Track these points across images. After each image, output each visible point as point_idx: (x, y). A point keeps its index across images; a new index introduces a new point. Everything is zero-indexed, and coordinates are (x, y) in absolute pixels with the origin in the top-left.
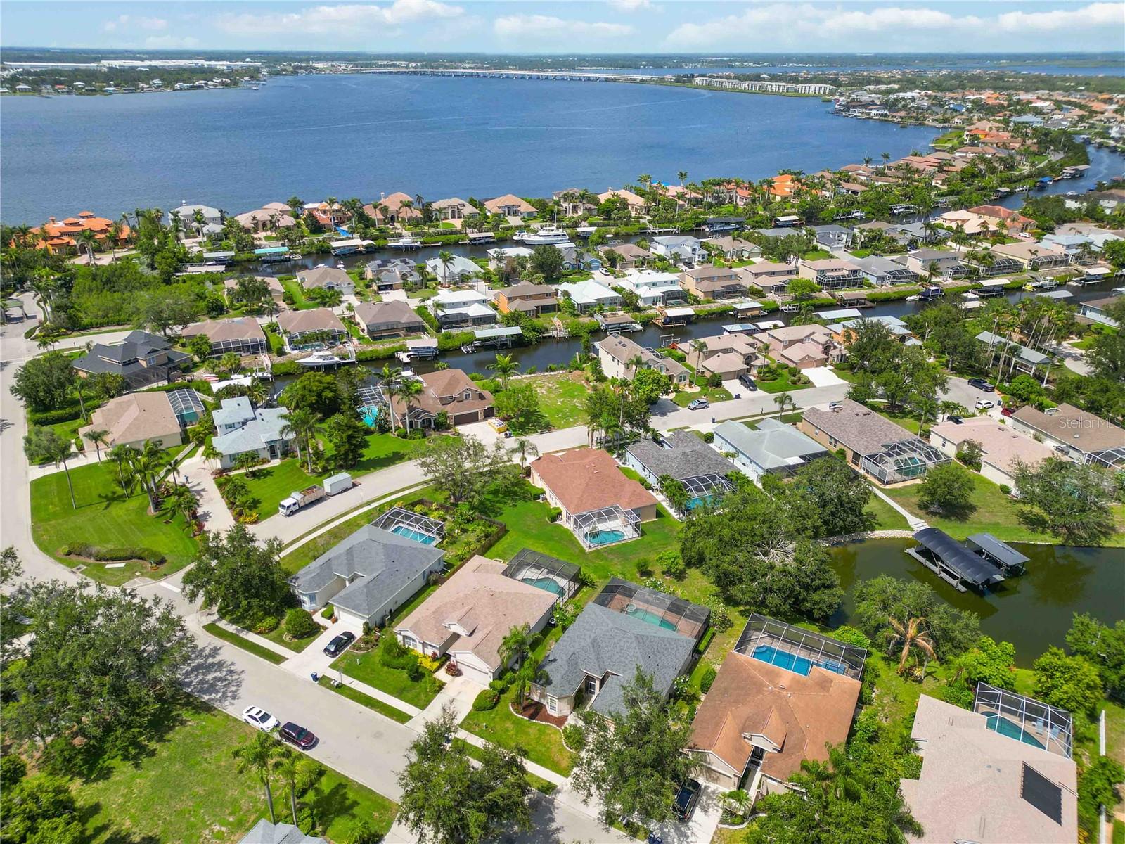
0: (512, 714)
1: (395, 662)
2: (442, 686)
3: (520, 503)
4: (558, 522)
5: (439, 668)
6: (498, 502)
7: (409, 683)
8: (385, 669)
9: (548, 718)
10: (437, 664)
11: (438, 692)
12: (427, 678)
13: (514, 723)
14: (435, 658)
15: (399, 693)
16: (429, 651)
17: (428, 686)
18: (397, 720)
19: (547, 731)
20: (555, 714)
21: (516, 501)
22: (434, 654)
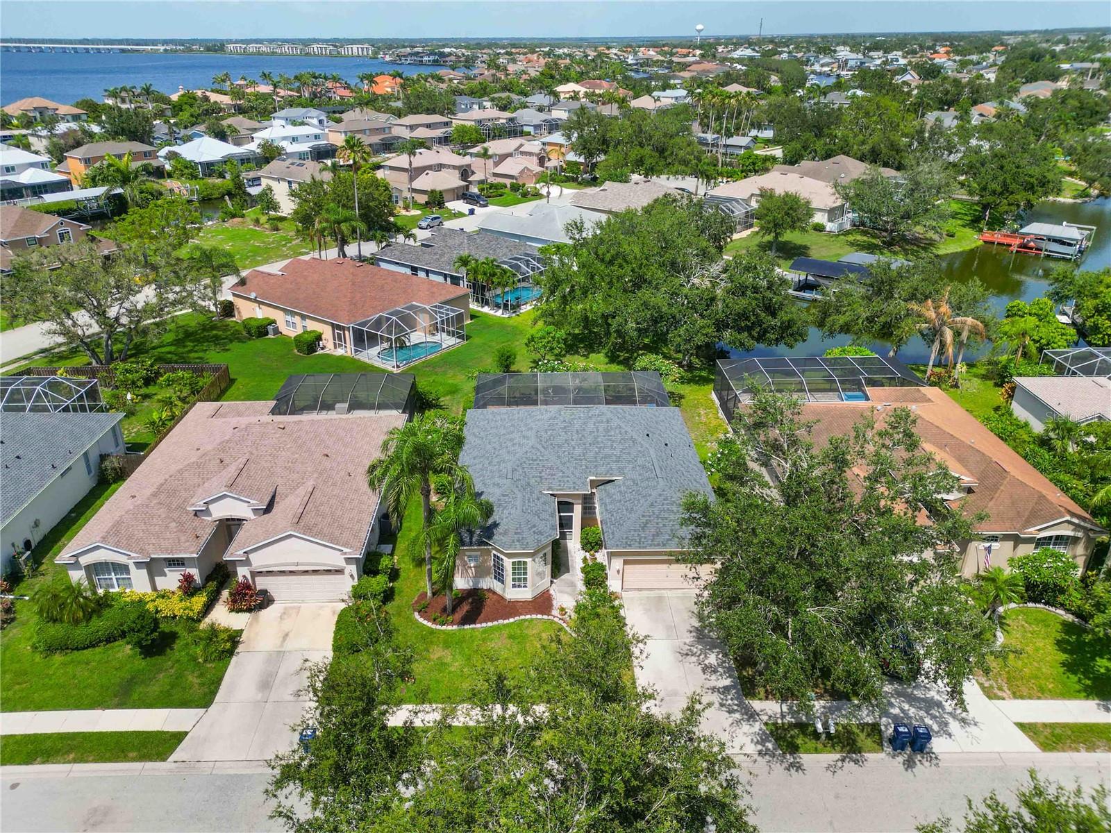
0: (432, 632)
1: (82, 632)
2: (234, 639)
3: (235, 346)
4: (320, 352)
5: (208, 608)
6: (190, 351)
7: (140, 663)
8: (58, 658)
9: (512, 609)
10: (199, 601)
11: (231, 653)
12: (185, 637)
13: (447, 645)
14: (189, 588)
15: (124, 697)
16: (171, 580)
17: (198, 650)
18: (142, 758)
19: (530, 632)
20: (525, 594)
21: (224, 345)
22: (188, 579)
